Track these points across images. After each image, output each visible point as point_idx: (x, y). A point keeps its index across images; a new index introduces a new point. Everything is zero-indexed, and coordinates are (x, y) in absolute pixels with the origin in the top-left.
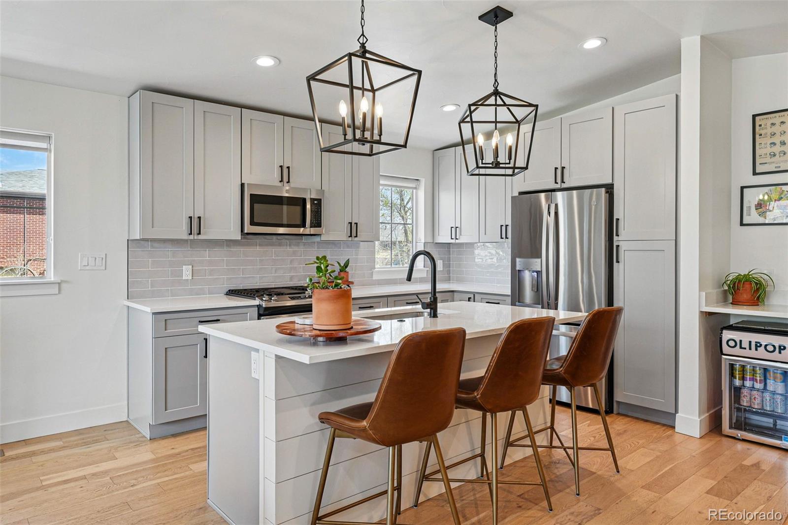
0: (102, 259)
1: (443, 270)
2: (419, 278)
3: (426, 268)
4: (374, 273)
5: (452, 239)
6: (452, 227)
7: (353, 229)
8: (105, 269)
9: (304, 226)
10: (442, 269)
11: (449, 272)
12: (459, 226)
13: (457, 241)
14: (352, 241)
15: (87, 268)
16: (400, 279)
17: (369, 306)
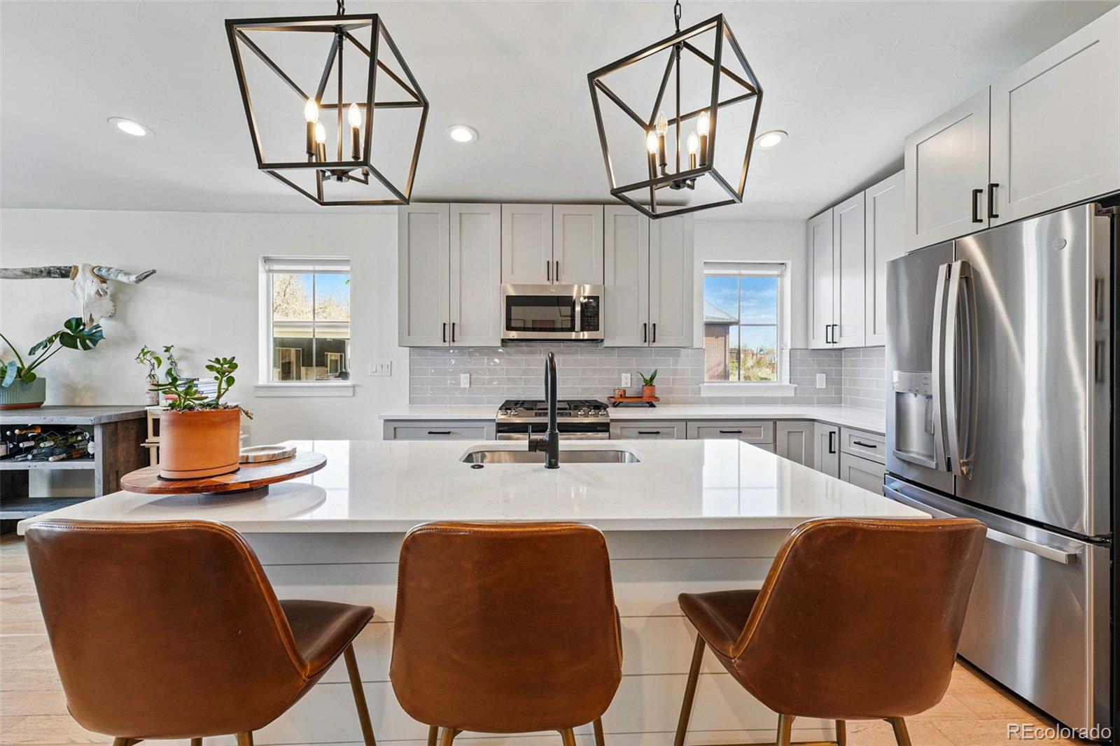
0: (388, 366)
1: (827, 388)
2: (781, 397)
3: (793, 383)
4: (702, 390)
5: (827, 342)
6: (827, 326)
7: (650, 332)
8: (391, 375)
9: (572, 329)
10: (824, 387)
11: (839, 392)
12: (838, 324)
13: (836, 346)
14: (649, 347)
15: (376, 374)
16: (746, 397)
17: (737, 430)
